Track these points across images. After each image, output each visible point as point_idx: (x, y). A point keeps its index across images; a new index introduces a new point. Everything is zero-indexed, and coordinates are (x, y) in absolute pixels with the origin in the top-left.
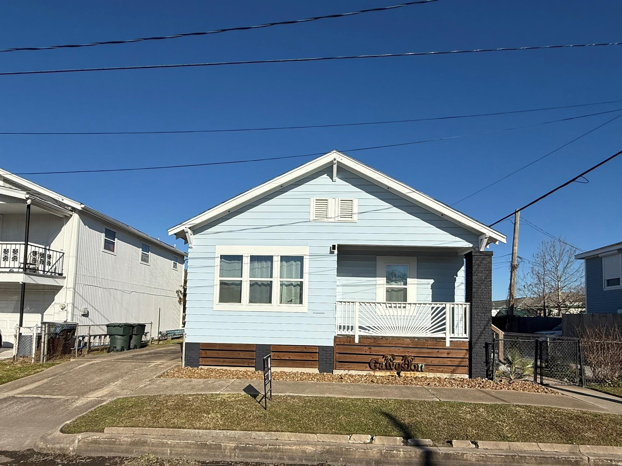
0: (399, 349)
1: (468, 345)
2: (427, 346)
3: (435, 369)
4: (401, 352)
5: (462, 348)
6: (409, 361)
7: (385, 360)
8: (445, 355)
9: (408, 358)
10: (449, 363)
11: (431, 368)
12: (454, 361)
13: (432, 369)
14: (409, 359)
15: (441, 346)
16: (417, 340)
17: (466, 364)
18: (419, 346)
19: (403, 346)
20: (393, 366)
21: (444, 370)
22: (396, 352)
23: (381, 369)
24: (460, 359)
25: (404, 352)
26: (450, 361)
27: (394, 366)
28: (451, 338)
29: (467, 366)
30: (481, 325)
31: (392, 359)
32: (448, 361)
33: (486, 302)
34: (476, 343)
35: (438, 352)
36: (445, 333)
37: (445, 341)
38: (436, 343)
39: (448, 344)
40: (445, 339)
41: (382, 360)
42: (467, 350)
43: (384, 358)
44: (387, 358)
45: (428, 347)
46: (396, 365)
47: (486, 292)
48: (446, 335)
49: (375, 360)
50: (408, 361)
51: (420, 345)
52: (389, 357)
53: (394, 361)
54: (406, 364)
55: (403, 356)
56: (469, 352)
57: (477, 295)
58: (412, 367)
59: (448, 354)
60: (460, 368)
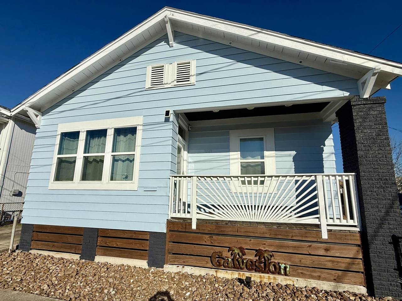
0: (251, 240)
1: (359, 238)
2: (292, 236)
3: (307, 273)
4: (253, 244)
5: (350, 242)
6: (266, 259)
7: (232, 255)
8: (322, 252)
9: (264, 254)
10: (329, 265)
11: (300, 271)
12: (338, 262)
13: (302, 273)
14: (266, 255)
15: (314, 237)
16: (275, 227)
17: (360, 269)
18: (280, 237)
19: (257, 235)
20: (243, 265)
21: (323, 276)
22: (246, 243)
23: (226, 267)
24: (348, 259)
25: (258, 244)
26: (330, 261)
27: (245, 265)
28: (328, 225)
29: (362, 273)
30: (380, 206)
31: (241, 254)
32: (327, 261)
33: (384, 171)
34: (375, 236)
35: (310, 246)
36: (318, 218)
37: (320, 230)
38: (306, 233)
39: (325, 236)
40: (318, 226)
41: (226, 254)
42: (359, 246)
43: (231, 252)
44: (234, 252)
45: (294, 238)
46: (247, 262)
47: (380, 156)
48: (320, 221)
49: (218, 254)
50: (264, 258)
51: (280, 235)
52: (237, 251)
53: (244, 257)
54: (262, 262)
55: (256, 250)
56: (363, 249)
57: (366, 161)
58: (271, 268)
59: (327, 250)
60: (350, 274)
